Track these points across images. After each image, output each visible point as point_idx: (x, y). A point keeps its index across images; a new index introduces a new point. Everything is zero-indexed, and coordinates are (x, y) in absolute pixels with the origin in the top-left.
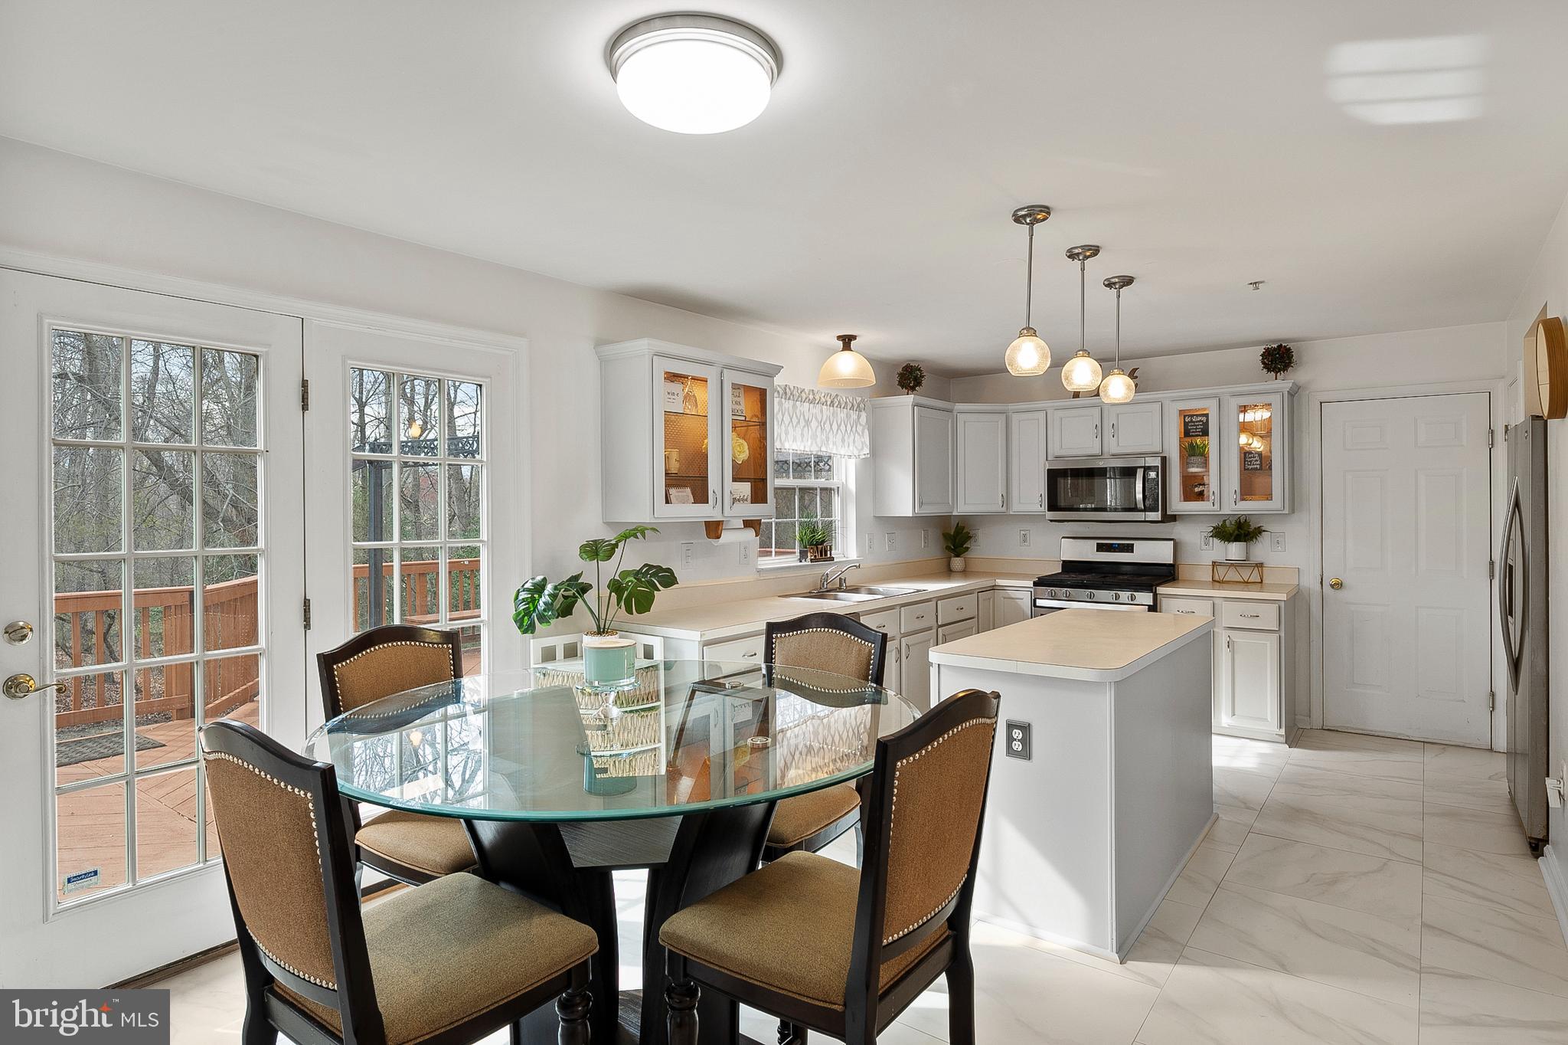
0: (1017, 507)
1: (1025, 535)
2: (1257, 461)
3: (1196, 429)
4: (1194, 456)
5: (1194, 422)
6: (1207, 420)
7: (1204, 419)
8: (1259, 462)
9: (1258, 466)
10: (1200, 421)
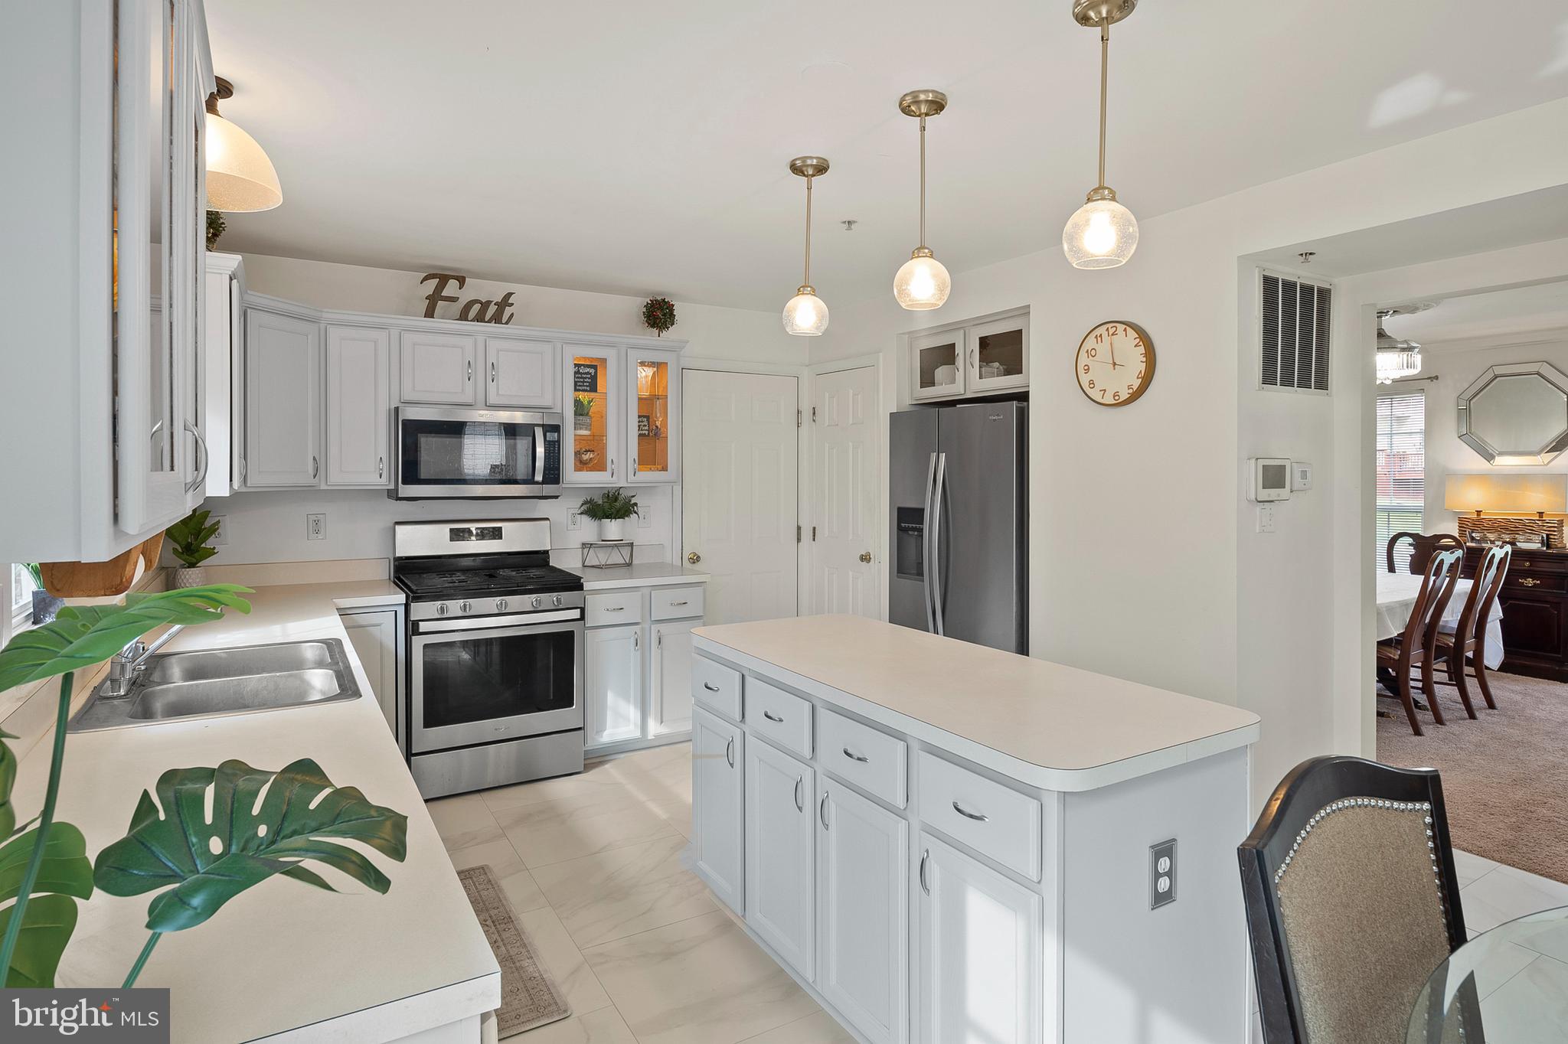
0: (338, 476)
1: (317, 522)
2: (645, 426)
3: (584, 382)
4: (582, 415)
5: (581, 374)
6: (596, 373)
7: (592, 371)
8: (647, 428)
9: (647, 432)
10: (588, 373)
